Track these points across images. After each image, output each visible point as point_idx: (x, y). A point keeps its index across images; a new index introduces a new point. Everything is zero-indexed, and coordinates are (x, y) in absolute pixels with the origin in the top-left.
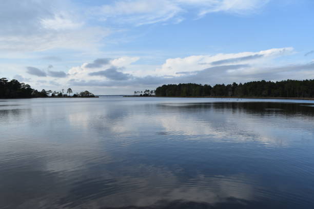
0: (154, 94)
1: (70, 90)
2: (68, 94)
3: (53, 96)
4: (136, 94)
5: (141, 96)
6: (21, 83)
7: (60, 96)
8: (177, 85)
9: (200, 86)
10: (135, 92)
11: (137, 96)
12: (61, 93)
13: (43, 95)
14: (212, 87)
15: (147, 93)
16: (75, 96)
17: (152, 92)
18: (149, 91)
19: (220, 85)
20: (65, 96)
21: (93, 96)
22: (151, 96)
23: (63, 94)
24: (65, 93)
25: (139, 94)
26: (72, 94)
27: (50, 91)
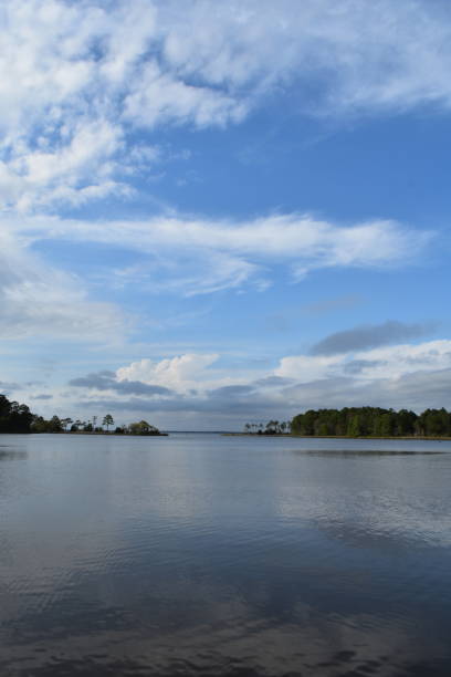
0: (287, 430)
1: (109, 419)
2: (105, 428)
3: (74, 430)
4: (249, 430)
5: (260, 433)
6: (11, 401)
7: (89, 430)
8: (339, 410)
9: (389, 413)
10: (248, 426)
11: (251, 434)
12: (90, 425)
13: (55, 427)
14: (418, 414)
15: (273, 428)
16: (119, 432)
17: (283, 426)
18: (276, 423)
19: (435, 412)
20: (99, 431)
21: (156, 433)
22: (280, 434)
23: (95, 427)
24: (98, 424)
25: (256, 430)
26: (112, 428)
27: (68, 420)
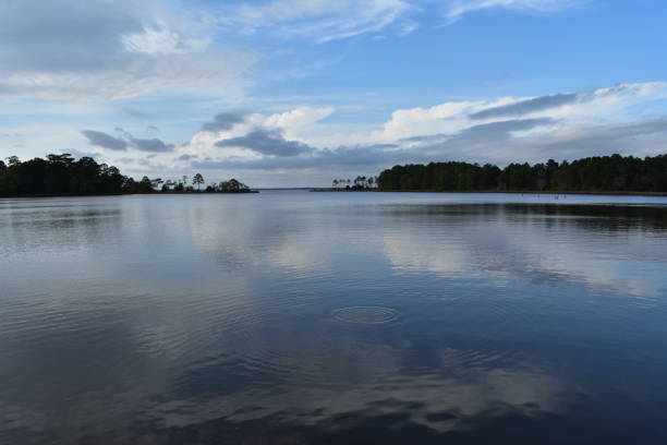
0: (374, 185)
1: (199, 178)
2: (196, 187)
3: (165, 190)
4: (338, 186)
5: (348, 189)
6: (99, 163)
7: (180, 189)
8: (425, 165)
9: (475, 167)
10: (336, 182)
11: (339, 190)
12: (181, 185)
13: (145, 187)
14: (502, 168)
15: (360, 183)
16: (210, 190)
17: (370, 181)
18: (364, 178)
19: (518, 166)
20: (190, 191)
21: (246, 191)
22: (369, 189)
23: (185, 186)
24: (189, 183)
25: (344, 185)
26: (203, 187)
27: (159, 180)
